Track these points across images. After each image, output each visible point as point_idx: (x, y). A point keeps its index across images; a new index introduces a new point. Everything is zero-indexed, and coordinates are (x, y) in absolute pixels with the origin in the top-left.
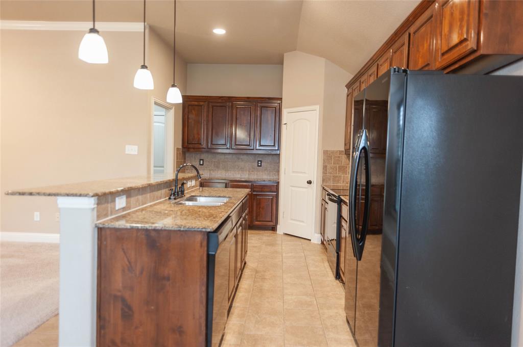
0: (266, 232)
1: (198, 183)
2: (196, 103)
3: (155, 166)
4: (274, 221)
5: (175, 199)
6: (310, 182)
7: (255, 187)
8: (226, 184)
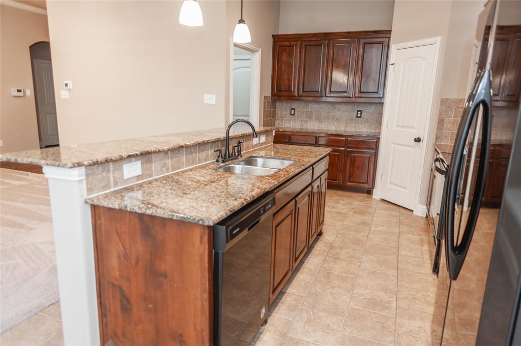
0: (359, 194)
1: (271, 139)
2: (287, 43)
3: (234, 115)
4: (371, 184)
5: (223, 162)
6: (418, 140)
7: (349, 143)
8: (316, 138)
